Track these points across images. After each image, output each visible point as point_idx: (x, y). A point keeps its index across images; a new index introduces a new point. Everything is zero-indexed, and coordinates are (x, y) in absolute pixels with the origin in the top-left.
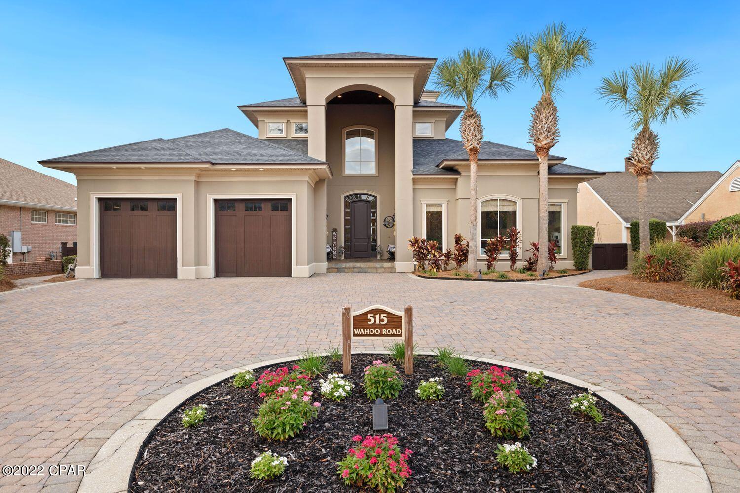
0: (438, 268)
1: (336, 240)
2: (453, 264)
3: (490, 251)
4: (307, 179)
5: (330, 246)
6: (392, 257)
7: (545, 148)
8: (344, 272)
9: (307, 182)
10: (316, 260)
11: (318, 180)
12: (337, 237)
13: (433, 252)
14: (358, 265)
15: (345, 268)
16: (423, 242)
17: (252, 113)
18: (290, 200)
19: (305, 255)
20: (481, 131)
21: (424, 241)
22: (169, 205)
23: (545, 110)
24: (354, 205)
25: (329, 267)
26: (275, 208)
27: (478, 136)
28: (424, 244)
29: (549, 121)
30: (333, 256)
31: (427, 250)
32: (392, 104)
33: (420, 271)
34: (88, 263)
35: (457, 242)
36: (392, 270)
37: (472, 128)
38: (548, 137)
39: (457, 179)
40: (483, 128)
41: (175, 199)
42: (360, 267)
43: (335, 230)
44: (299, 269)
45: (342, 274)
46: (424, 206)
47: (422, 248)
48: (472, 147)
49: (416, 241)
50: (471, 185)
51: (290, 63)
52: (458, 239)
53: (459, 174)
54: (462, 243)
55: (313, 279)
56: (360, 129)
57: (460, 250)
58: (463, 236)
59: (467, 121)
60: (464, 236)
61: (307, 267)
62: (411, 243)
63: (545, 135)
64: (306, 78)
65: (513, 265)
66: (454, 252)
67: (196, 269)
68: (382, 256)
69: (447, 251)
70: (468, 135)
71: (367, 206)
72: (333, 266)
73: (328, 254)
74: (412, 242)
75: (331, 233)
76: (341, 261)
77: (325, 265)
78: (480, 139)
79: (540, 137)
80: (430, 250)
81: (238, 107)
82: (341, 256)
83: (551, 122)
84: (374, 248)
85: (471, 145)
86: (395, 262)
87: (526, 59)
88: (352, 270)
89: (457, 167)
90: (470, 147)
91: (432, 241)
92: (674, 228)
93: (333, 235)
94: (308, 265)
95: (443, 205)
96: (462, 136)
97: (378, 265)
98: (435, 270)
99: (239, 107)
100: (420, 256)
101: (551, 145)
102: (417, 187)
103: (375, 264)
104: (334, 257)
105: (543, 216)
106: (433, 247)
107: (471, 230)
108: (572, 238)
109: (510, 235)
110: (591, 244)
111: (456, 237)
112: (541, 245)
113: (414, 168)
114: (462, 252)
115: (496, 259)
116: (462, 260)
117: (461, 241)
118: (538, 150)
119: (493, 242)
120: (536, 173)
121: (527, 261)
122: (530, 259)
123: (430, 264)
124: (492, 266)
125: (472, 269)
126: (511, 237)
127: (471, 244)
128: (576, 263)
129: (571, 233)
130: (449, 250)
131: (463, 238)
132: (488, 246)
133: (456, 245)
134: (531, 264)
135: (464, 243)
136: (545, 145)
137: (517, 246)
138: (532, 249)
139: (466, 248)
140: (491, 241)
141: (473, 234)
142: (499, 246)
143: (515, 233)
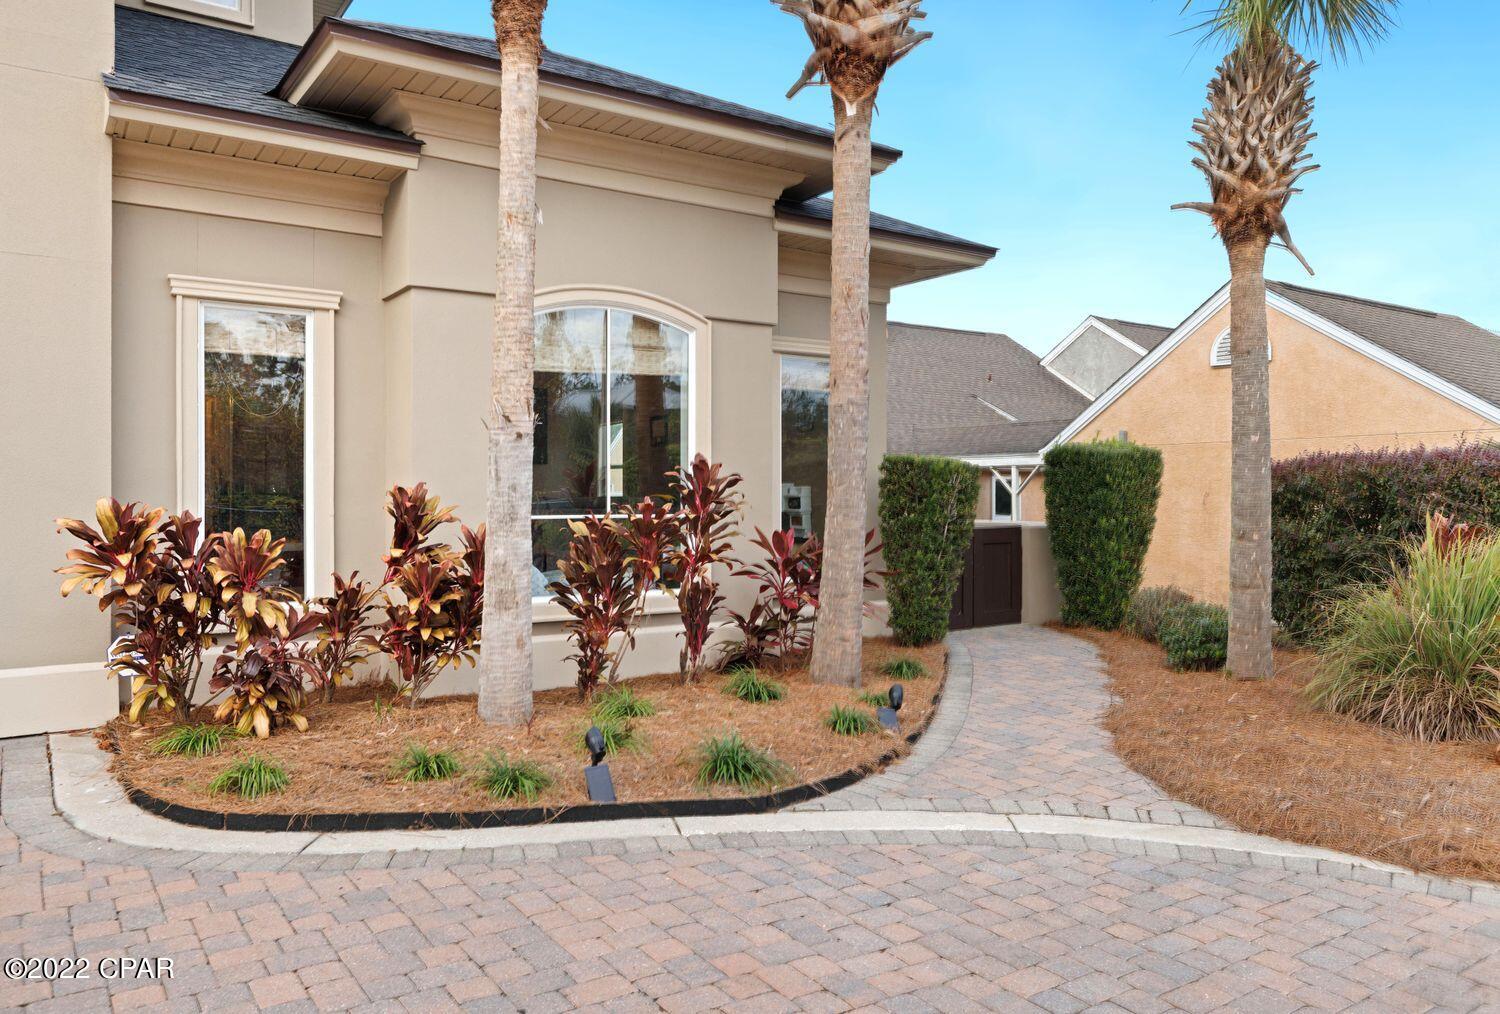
0: (282, 706)
3: (589, 584)
7: (870, 58)
13: (250, 603)
16: (180, 534)
21: (190, 527)
28: (186, 553)
31: (211, 593)
35: (404, 536)
39: (396, 178)
47: (169, 576)
49: (127, 530)
52: (411, 517)
53: (412, 145)
54: (432, 538)
57: (425, 580)
58: (434, 499)
62: (83, 545)
65: (696, 650)
69: (339, 582)
74: (90, 538)
80: (227, 595)
89: (403, 102)
91: (239, 532)
95: (310, 321)
98: (262, 723)
100: (157, 629)
101: (897, 41)
105: (851, 402)
106: (248, 570)
107: (504, 465)
108: (883, 507)
109: (689, 499)
110: (962, 534)
111: (397, 505)
112: (833, 547)
113: (117, 68)
114: (435, 597)
115: (620, 623)
116: (434, 647)
117: (427, 530)
118: (833, 62)
119: (603, 534)
120: (766, 209)
121: (740, 618)
122: (757, 611)
123: (227, 683)
124: (601, 668)
125: (510, 702)
126: (694, 508)
127: (500, 552)
128: (897, 614)
129: (879, 490)
130: (346, 581)
131: (440, 510)
132: (573, 553)
133: (398, 553)
134: (760, 633)
135: (447, 540)
136: (874, 37)
137: (718, 551)
138: (770, 562)
139: (465, 570)
140: (591, 525)
141: (514, 488)
142: (648, 556)
143: (717, 483)
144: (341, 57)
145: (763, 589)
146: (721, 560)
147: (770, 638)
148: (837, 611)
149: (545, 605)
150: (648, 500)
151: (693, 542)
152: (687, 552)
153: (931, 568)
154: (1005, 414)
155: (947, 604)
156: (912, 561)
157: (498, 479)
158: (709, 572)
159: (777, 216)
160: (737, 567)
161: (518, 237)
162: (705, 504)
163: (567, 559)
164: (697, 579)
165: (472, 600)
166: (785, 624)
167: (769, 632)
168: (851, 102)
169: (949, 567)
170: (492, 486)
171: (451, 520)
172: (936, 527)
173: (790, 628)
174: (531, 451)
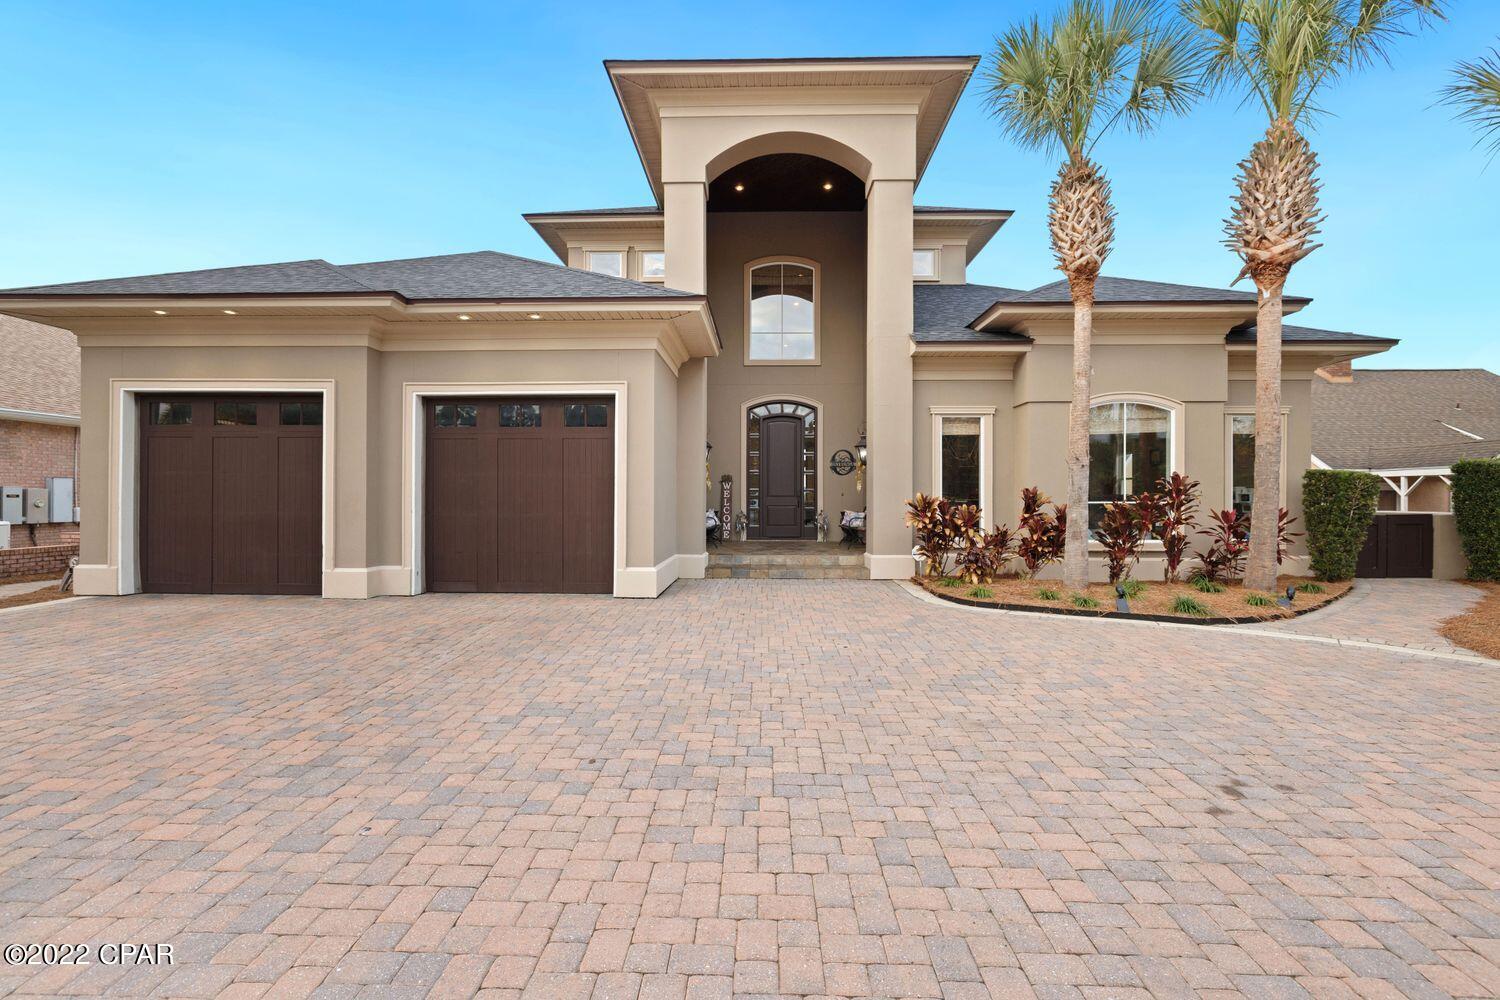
0: (982, 573)
1: (730, 500)
2: (1015, 561)
3: (1115, 533)
4: (654, 345)
5: (716, 513)
6: (855, 539)
7: (1280, 264)
8: (747, 577)
9: (652, 357)
10: (681, 548)
11: (686, 360)
12: (731, 494)
13: (971, 533)
14: (779, 559)
15: (749, 567)
16: (943, 507)
17: (554, 229)
18: (611, 399)
19: (647, 543)
20: (1108, 222)
21: (945, 504)
22: (304, 410)
23: (1284, 162)
24: (768, 427)
25: (713, 563)
26: (574, 420)
27: (1101, 233)
28: (945, 514)
29: (1297, 189)
30: (722, 534)
31: (957, 529)
32: (862, 185)
33: (930, 579)
34: (102, 557)
35: (1029, 509)
36: (861, 573)
37: (1087, 212)
38: (1290, 233)
39: (1021, 356)
40: (1114, 211)
41: (320, 396)
42: (784, 566)
43: (727, 479)
44: (633, 576)
45: (741, 581)
46: (938, 422)
48: (1083, 260)
49: (927, 504)
50: (1076, 363)
51: (620, 76)
52: (1031, 501)
53: (1029, 341)
54: (1042, 510)
55: (667, 601)
56: (782, 263)
57: (1040, 527)
58: (1041, 494)
59: (1070, 194)
60: (1044, 493)
61: (653, 570)
62: (912, 509)
63: (1284, 225)
64: (660, 119)
65: (1174, 568)
66: (1020, 533)
67: (368, 573)
68: (826, 534)
69: (998, 529)
70: (1074, 229)
71: (796, 427)
72: (722, 562)
73: (710, 532)
74: (916, 508)
75: (719, 486)
76: (737, 546)
77: (702, 558)
78: (1107, 239)
79: (1268, 235)
80: (962, 529)
81: (523, 215)
82: (739, 533)
83: (1300, 192)
84: (811, 516)
85: (1082, 255)
86: (866, 554)
87: (1230, 32)
88: (766, 571)
89: (1026, 324)
90: (1078, 262)
91: (965, 506)
92: (1404, 482)
93: (723, 489)
94: (655, 565)
95: (983, 419)
96: (1054, 234)
97: (825, 559)
98: (975, 578)
99: (526, 216)
100: (933, 541)
101: (1297, 253)
102: (924, 376)
103: (819, 557)
104: (726, 535)
105: (1268, 443)
106: (969, 520)
107: (1075, 478)
108: (1305, 500)
109: (1169, 493)
110: (1366, 516)
111: (1026, 496)
112: (1258, 518)
113: (915, 331)
114: (1044, 534)
115: (1131, 552)
116: (1043, 554)
117: (1039, 506)
118: (1256, 269)
119: (1123, 510)
120: (1221, 340)
121: (1201, 556)
122: (1212, 552)
123: (961, 563)
124: (1121, 571)
125: (1078, 579)
126: (1172, 497)
127: (1074, 515)
128: (1316, 561)
129: (1303, 489)
130: (1001, 528)
131: (1043, 498)
132: (1106, 519)
133: (1026, 516)
134: (1214, 564)
135: (1048, 511)
136: (1282, 254)
137: (1186, 519)
138: (1220, 527)
139: (1056, 523)
140: (1116, 506)
141: (1080, 488)
142: (1146, 520)
143: (1185, 486)
144: (1002, 315)
145: (1217, 541)
146: (1188, 524)
147: (1220, 566)
148: (1259, 552)
149: (1094, 544)
150: (1146, 494)
151: (1172, 515)
152: (1169, 519)
153: (1340, 535)
154: (1469, 434)
155: (1354, 557)
156: (1326, 531)
157: (1073, 484)
158: (1182, 529)
159: (1227, 343)
160: (1198, 529)
161: (1082, 382)
162: (1178, 496)
163: (1104, 521)
164: (1174, 533)
165: (1059, 537)
166: (1230, 560)
167: (1220, 563)
168: (1266, 289)
169: (1356, 536)
170: (1070, 488)
171: (1049, 502)
172: (1344, 512)
173: (1233, 563)
174: (1088, 473)
